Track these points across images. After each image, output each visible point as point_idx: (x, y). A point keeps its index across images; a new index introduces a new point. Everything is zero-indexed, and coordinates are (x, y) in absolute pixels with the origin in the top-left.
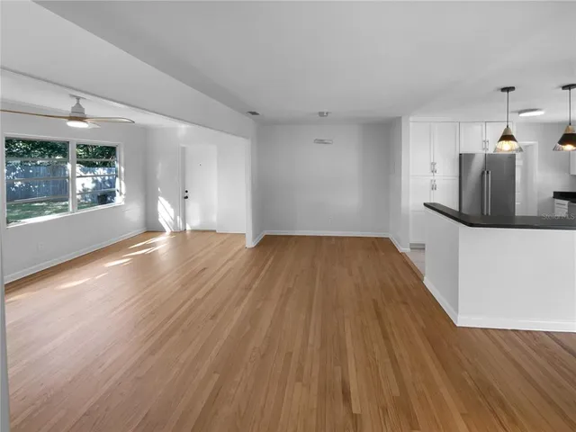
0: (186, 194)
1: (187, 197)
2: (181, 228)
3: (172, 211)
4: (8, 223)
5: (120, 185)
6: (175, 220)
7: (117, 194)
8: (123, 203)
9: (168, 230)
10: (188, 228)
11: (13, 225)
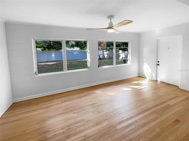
0: (158, 63)
1: (158, 65)
2: (155, 79)
3: (150, 70)
4: (99, 67)
5: (129, 58)
6: (152, 75)
7: (128, 60)
8: (130, 64)
9: (148, 79)
10: (159, 80)
11: (100, 68)
